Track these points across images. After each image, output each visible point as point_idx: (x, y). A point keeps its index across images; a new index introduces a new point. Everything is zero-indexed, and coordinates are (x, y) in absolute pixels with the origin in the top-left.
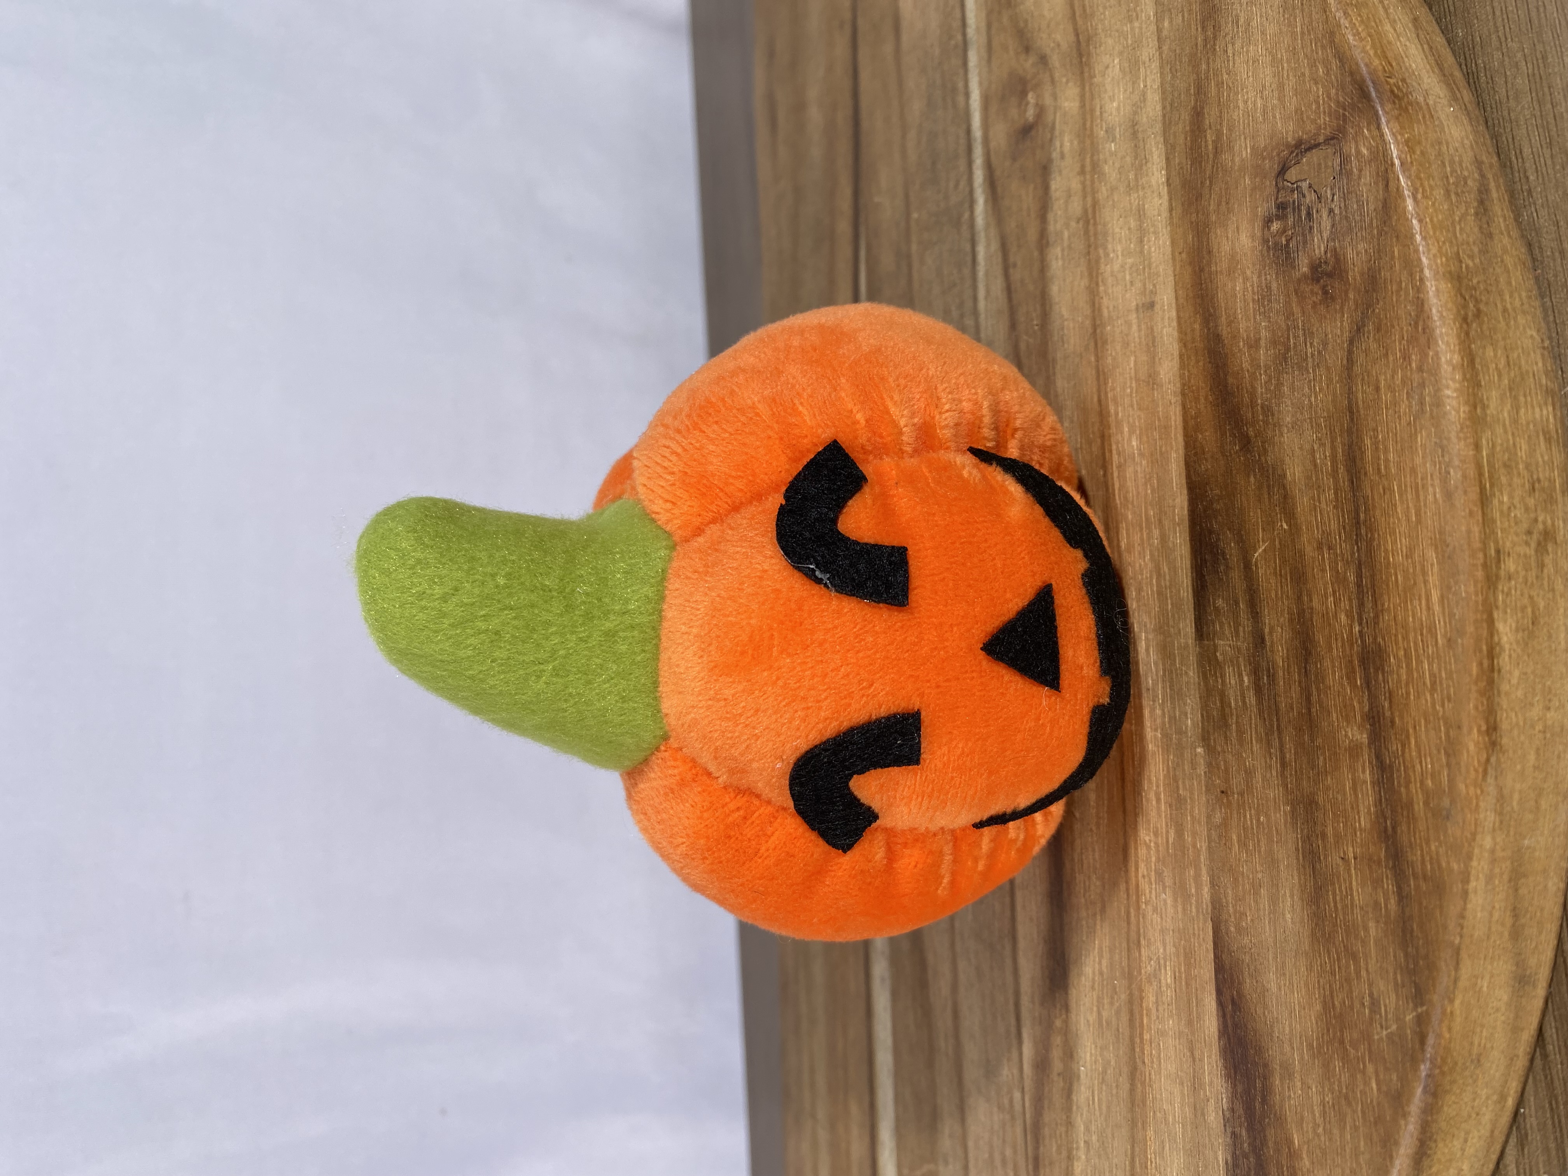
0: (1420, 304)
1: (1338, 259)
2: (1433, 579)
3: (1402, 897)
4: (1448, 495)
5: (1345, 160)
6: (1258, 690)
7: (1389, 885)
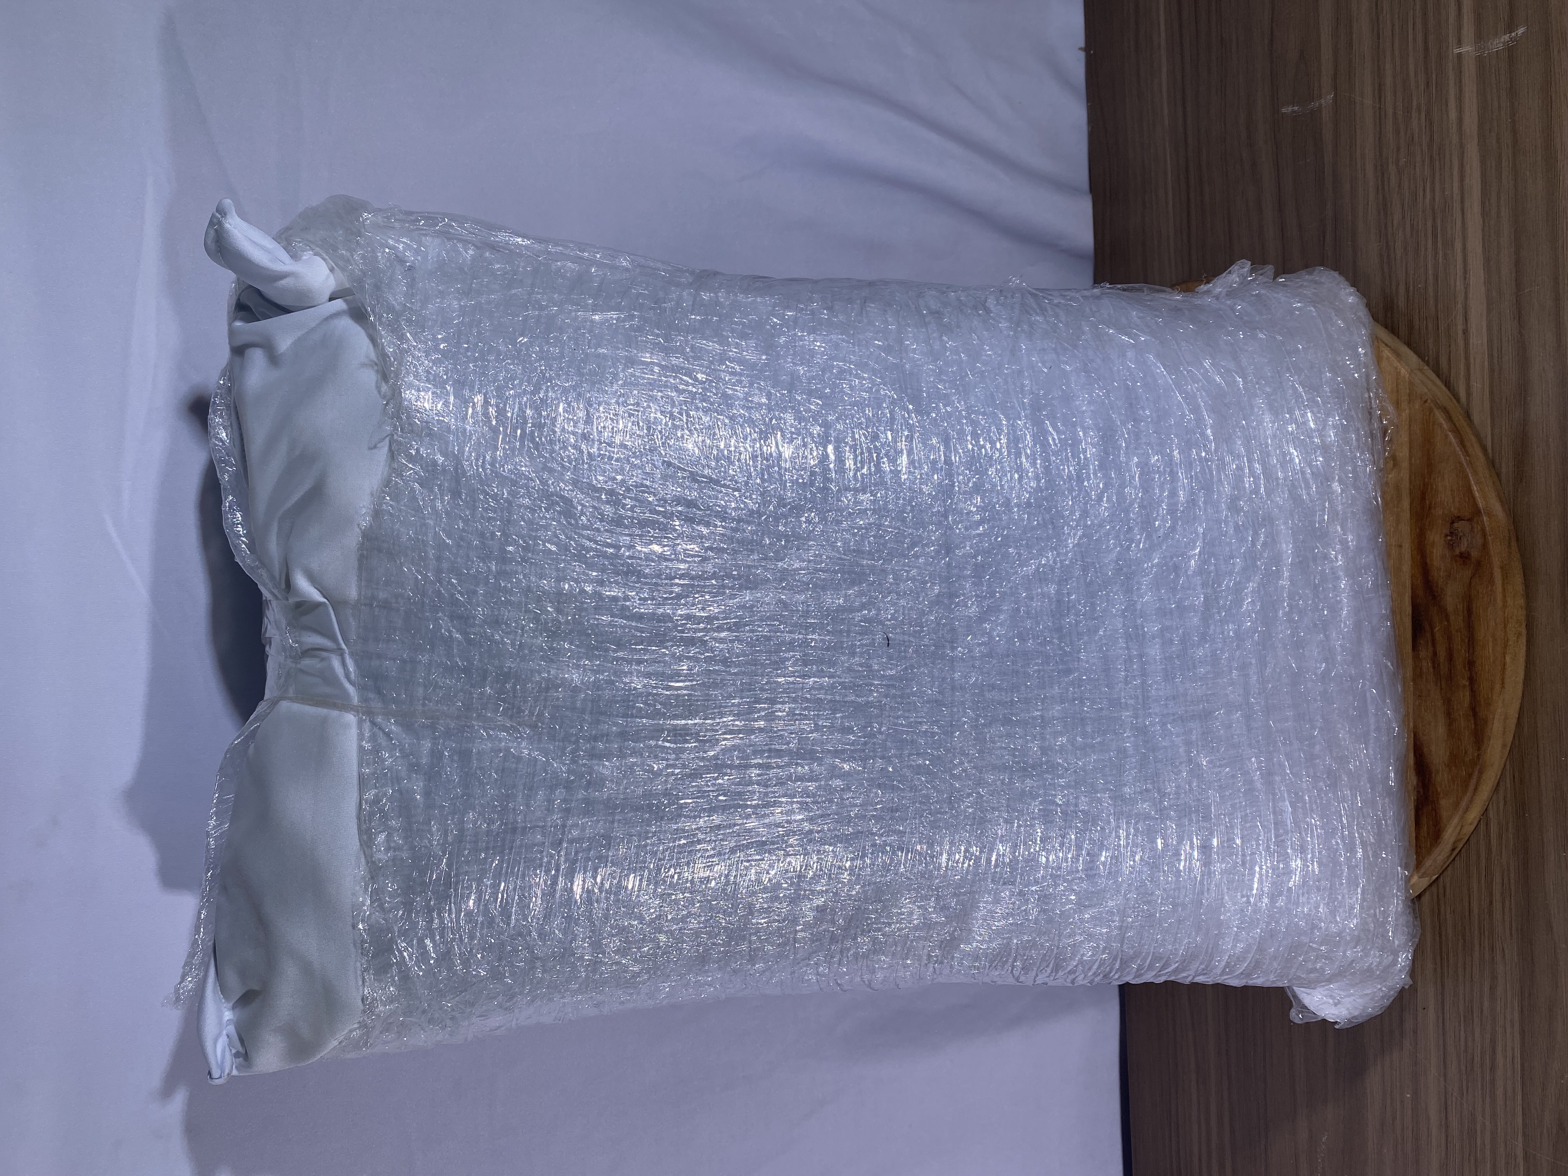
0: (1492, 574)
1: (1469, 554)
2: (1491, 644)
3: (1476, 724)
4: (1496, 624)
5: (1472, 528)
6: (1434, 668)
7: (1473, 722)
